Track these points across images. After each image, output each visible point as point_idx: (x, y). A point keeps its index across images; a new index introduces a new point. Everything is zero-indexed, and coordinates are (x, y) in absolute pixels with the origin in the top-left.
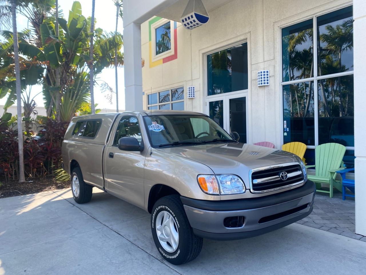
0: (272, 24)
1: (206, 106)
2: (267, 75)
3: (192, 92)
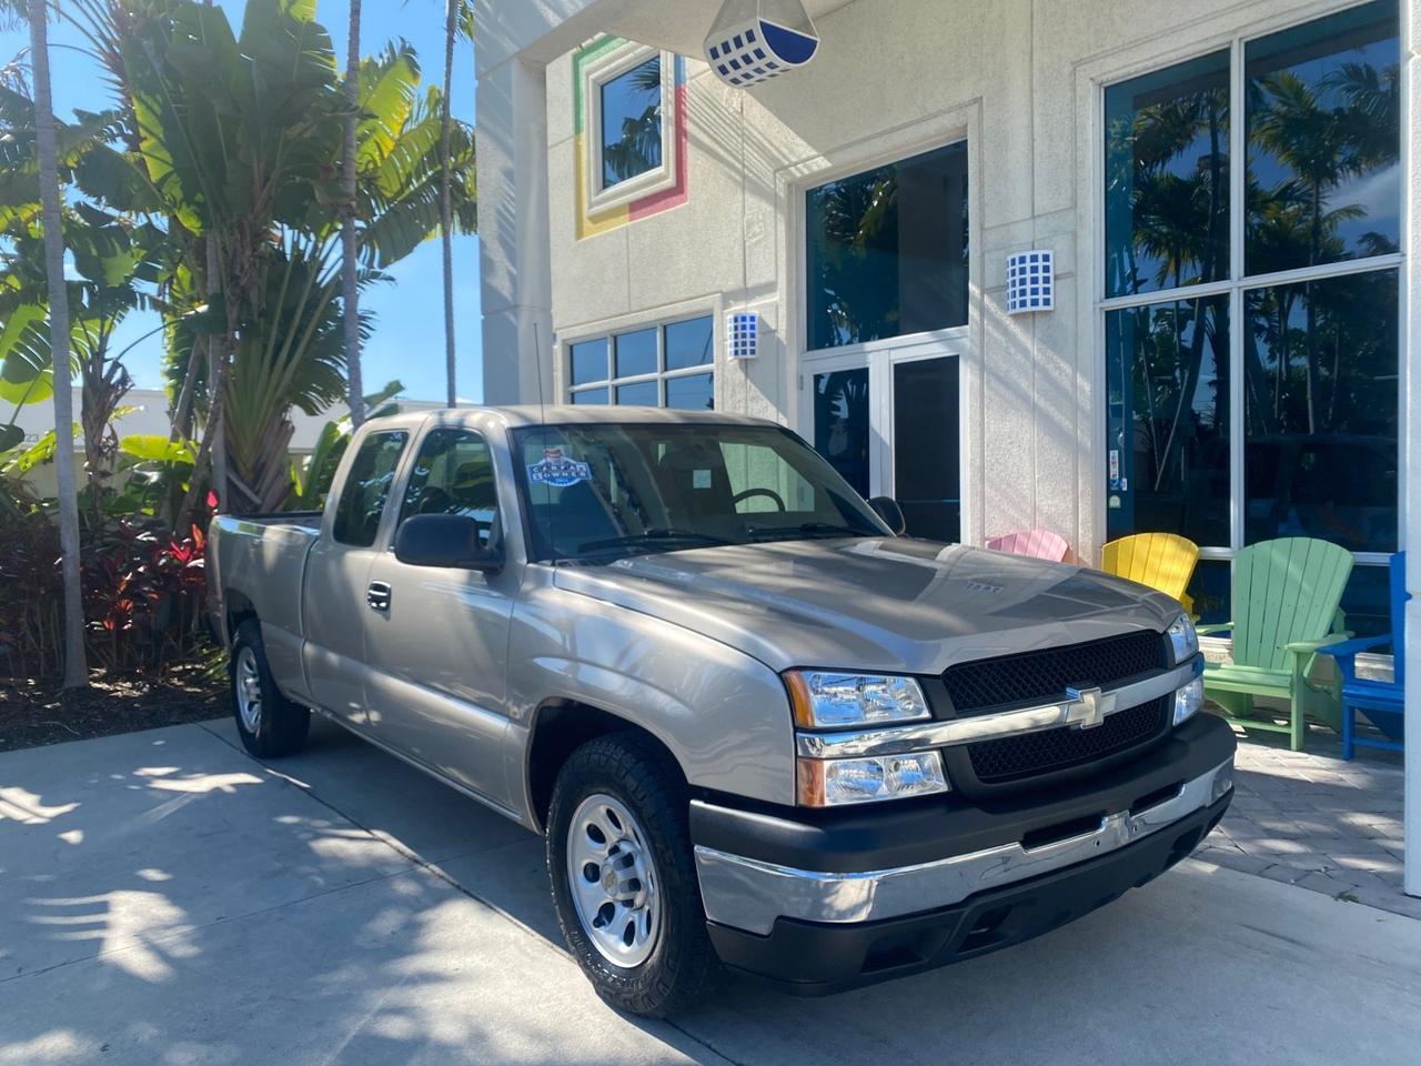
0: (1068, 69)
1: (799, 390)
2: (1046, 269)
3: (744, 335)
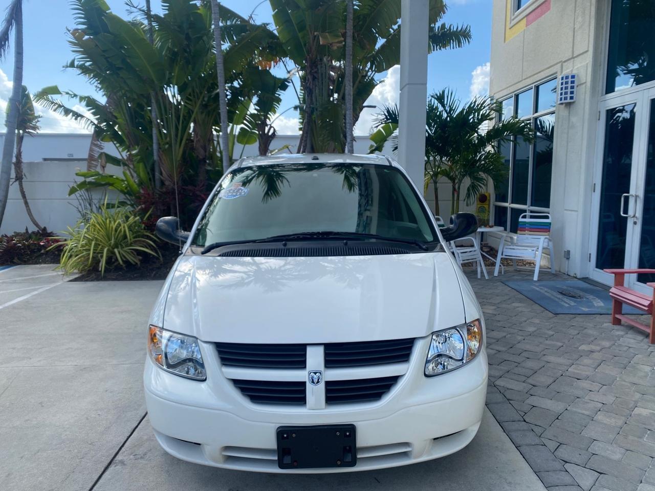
1: (598, 120)
3: (566, 88)
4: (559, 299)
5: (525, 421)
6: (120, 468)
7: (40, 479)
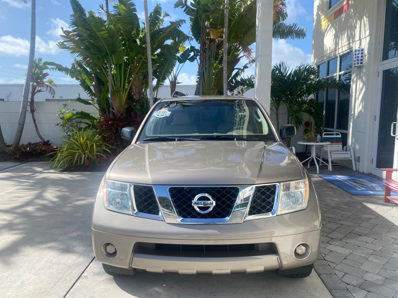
1: (377, 77)
3: (358, 57)
4: (354, 185)
5: (325, 259)
6: (85, 280)
7: (40, 285)
